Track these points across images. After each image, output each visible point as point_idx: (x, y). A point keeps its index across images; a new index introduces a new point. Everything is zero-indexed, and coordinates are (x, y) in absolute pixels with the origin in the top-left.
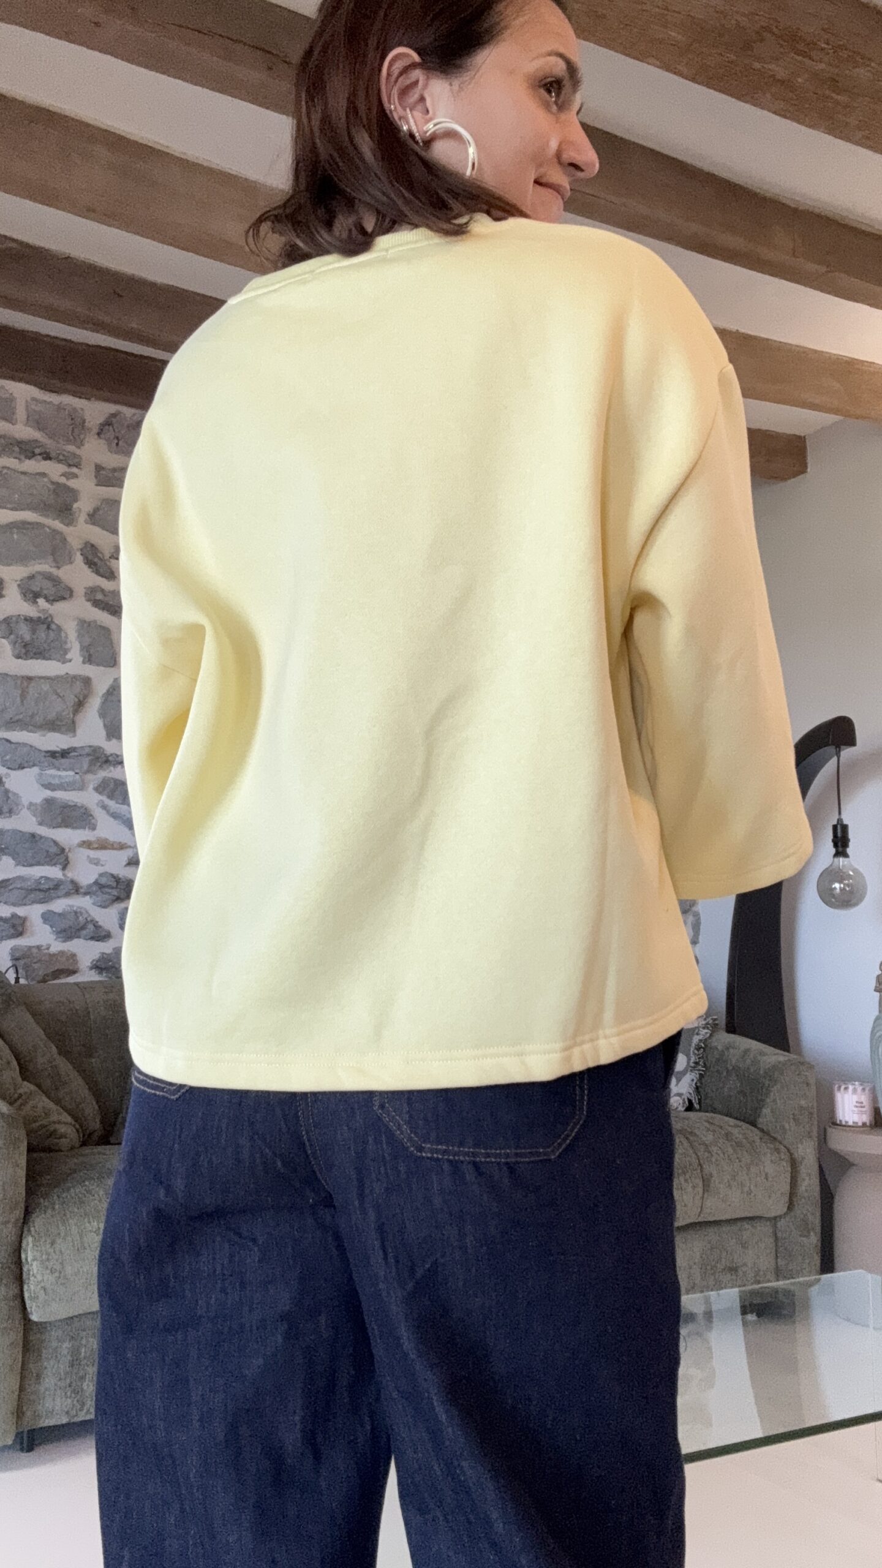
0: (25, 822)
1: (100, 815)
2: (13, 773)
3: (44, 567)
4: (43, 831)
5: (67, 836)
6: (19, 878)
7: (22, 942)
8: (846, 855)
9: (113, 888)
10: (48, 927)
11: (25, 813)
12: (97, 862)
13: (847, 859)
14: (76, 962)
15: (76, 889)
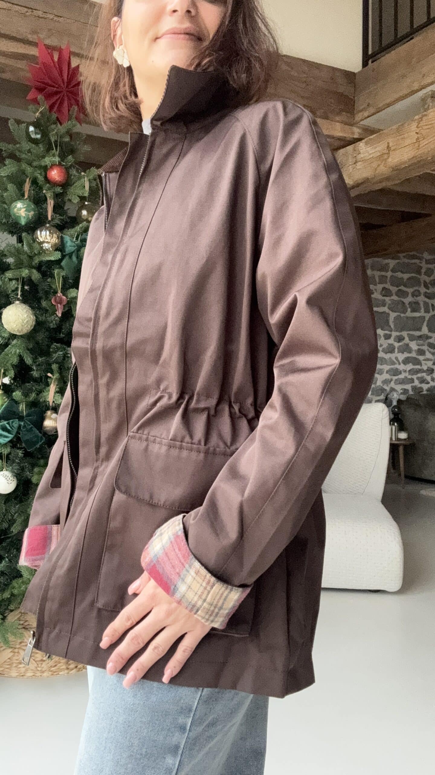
0: (414, 355)
1: (427, 353)
2: (411, 342)
3: (417, 288)
4: (417, 357)
5: (421, 358)
6: (413, 369)
7: (413, 384)
10: (417, 381)
11: (414, 352)
12: (426, 364)
14: (423, 389)
15: (423, 371)
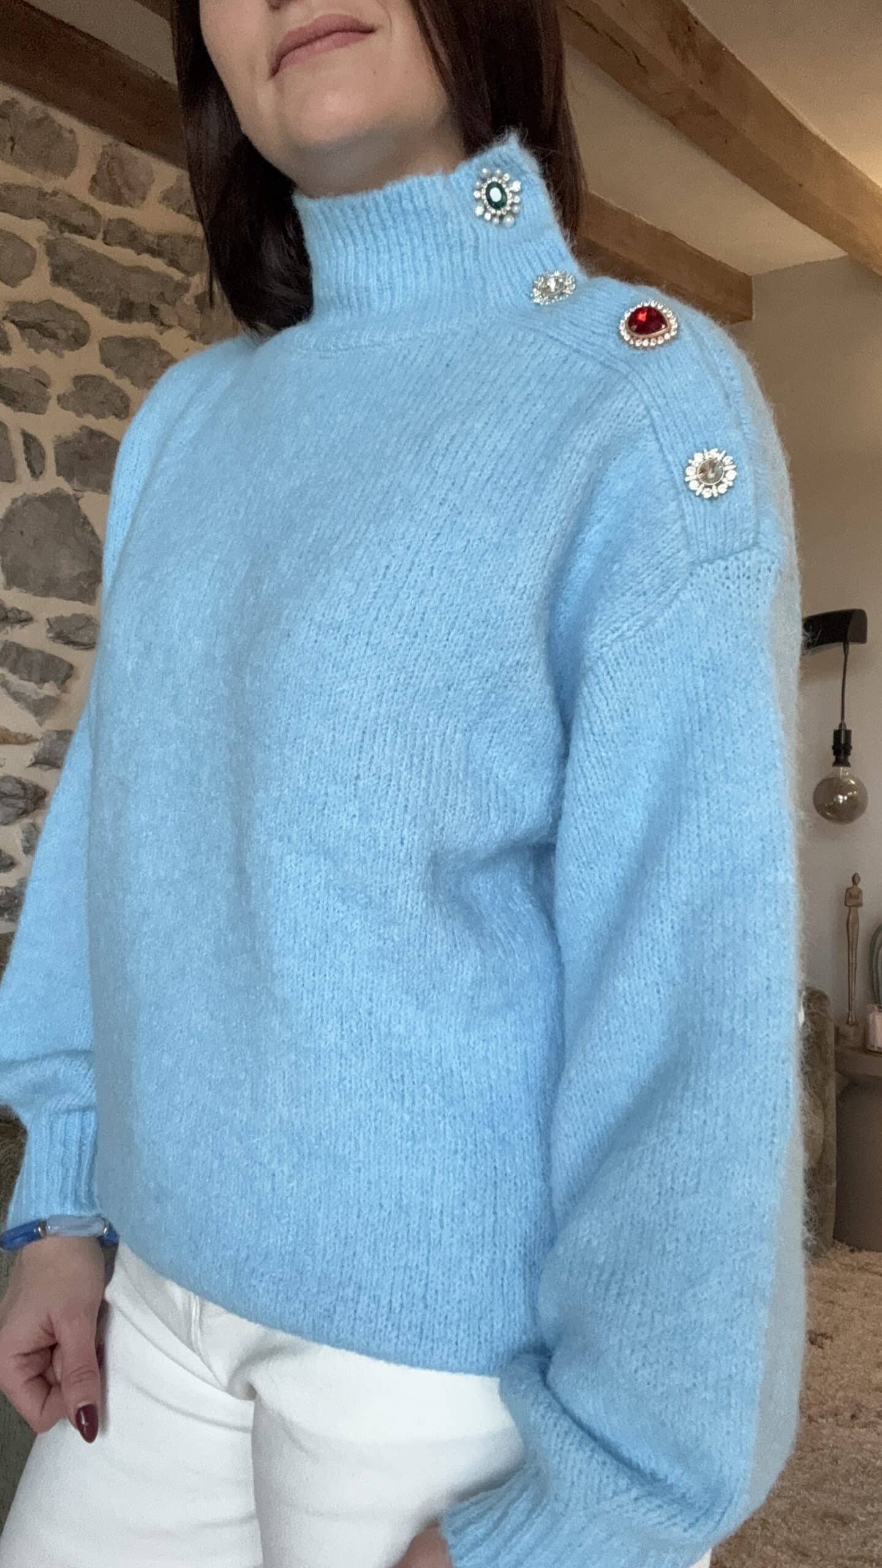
8: (847, 764)
9: (20, 798)
13: (846, 769)
